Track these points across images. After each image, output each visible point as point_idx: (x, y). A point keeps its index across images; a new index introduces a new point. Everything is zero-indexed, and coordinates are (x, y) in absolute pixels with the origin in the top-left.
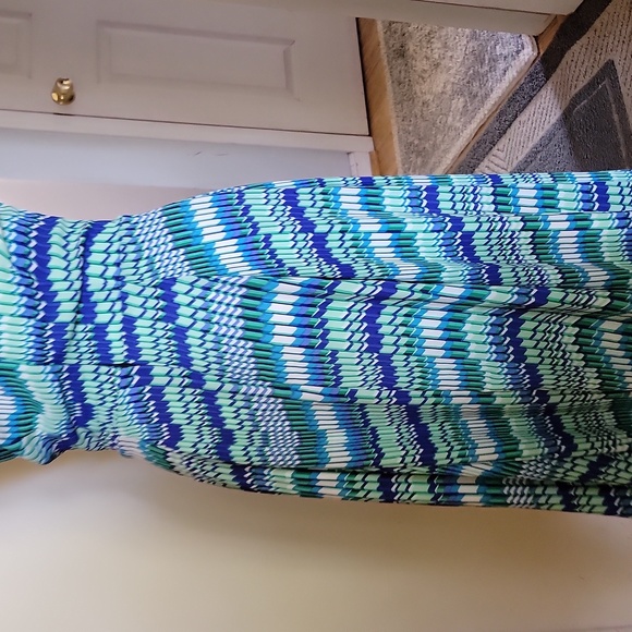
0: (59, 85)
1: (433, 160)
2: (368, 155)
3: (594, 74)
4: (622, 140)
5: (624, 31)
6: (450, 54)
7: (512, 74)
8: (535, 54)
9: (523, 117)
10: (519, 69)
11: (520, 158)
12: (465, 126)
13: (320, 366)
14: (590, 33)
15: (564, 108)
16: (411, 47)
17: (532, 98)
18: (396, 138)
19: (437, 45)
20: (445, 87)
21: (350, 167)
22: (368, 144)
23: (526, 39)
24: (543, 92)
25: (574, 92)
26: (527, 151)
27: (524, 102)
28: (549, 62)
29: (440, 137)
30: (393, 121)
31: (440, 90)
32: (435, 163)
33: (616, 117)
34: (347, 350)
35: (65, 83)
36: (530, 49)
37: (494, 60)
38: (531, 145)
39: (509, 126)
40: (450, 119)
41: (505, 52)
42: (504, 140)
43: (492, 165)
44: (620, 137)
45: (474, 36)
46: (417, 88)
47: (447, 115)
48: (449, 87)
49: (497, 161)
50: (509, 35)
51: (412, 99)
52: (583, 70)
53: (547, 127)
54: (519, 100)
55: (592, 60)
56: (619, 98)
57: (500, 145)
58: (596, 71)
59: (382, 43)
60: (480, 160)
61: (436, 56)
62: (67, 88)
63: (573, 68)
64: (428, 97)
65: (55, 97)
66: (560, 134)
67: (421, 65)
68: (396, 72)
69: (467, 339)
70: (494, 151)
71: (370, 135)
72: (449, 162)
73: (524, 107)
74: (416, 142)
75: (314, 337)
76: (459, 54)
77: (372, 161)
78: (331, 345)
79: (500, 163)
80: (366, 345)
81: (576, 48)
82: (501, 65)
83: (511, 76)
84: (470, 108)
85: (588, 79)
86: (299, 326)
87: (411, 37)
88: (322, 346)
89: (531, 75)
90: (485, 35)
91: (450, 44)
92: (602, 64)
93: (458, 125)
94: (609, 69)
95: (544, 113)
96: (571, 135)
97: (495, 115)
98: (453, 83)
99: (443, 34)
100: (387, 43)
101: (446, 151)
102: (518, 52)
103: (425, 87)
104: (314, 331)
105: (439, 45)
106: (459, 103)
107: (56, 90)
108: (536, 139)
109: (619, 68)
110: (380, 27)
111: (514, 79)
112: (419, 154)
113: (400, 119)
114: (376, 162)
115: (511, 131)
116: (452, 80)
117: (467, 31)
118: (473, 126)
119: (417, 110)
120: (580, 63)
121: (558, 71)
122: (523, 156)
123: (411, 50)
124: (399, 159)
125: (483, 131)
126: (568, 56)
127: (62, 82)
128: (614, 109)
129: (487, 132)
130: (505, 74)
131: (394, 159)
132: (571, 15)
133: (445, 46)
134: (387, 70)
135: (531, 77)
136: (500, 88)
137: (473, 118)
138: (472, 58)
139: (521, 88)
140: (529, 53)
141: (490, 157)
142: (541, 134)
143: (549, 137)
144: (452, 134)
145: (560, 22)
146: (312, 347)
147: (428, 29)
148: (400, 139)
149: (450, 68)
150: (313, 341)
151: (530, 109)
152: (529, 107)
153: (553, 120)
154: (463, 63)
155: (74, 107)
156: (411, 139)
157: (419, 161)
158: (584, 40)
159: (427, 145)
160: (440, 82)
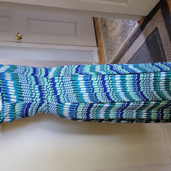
0: (18, 35)
1: (114, 52)
2: (97, 52)
3: (153, 30)
4: (160, 46)
5: (160, 20)
6: (117, 26)
7: (133, 30)
8: (139, 25)
9: (136, 41)
10: (135, 29)
11: (136, 51)
12: (122, 44)
13: (92, 97)
14: (152, 20)
15: (146, 39)
16: (107, 24)
17: (138, 36)
18: (104, 47)
19: (114, 24)
20: (116, 34)
21: (92, 55)
22: (97, 49)
23: (136, 22)
24: (141, 35)
25: (148, 35)
26: (137, 49)
27: (136, 37)
28: (142, 28)
29: (115, 46)
30: (103, 43)
31: (115, 35)
32: (114, 53)
33: (158, 40)
34: (99, 92)
35: (19, 34)
36: (137, 24)
37: (128, 27)
38: (138, 48)
39: (133, 43)
40: (118, 42)
41: (131, 25)
42: (131, 47)
43: (129, 53)
44: (160, 45)
45: (123, 22)
46: (109, 34)
47: (117, 41)
48: (117, 34)
49: (130, 52)
50: (132, 21)
51: (108, 37)
52: (150, 29)
53: (142, 43)
54: (135, 37)
55: (152, 27)
56: (159, 36)
57: (131, 48)
58: (153, 29)
59: (100, 23)
60: (126, 52)
61: (114, 26)
62: (20, 35)
63: (148, 29)
64: (112, 36)
65: (17, 38)
66: (145, 45)
67: (110, 29)
68: (104, 31)
69: (127, 86)
70: (129, 49)
71: (97, 46)
72: (118, 53)
73: (136, 39)
74: (109, 48)
75: (91, 90)
76: (120, 26)
77: (98, 53)
78: (95, 92)
79: (131, 52)
80: (103, 91)
81: (148, 24)
82: (130, 28)
83: (133, 31)
84: (123, 39)
85: (151, 31)
86: (87, 88)
87: (107, 21)
88: (93, 92)
89: (137, 31)
90: (126, 21)
91: (117, 23)
92: (155, 27)
93: (120, 43)
94: (156, 29)
95: (141, 40)
96: (148, 45)
97: (129, 41)
98: (118, 33)
99: (115, 21)
100: (101, 23)
101: (117, 50)
102: (134, 25)
103: (111, 34)
104: (91, 88)
105: (115, 24)
106: (120, 38)
107: (17, 36)
108: (139, 46)
109: (159, 29)
110: (99, 19)
111: (133, 32)
112: (110, 51)
113: (105, 42)
114: (99, 53)
115: (133, 44)
116: (118, 32)
117: (122, 20)
118: (124, 44)
119: (109, 40)
120: (150, 28)
121: (144, 29)
122: (136, 50)
123: (107, 25)
124: (105, 52)
125: (126, 45)
126: (146, 26)
127: (18, 34)
128: (158, 39)
129: (127, 45)
130: (131, 30)
131: (104, 52)
132: (147, 16)
133: (116, 24)
134: (101, 30)
135: (138, 31)
136: (130, 34)
137: (124, 41)
138: (123, 27)
139: (135, 34)
140: (137, 25)
141: (128, 51)
142: (141, 45)
143: (143, 46)
144: (118, 45)
145: (144, 18)
146: (91, 93)
147: (111, 20)
148: (105, 47)
149: (117, 29)
150: (91, 91)
151: (138, 39)
152: (137, 39)
153: (143, 42)
154: (121, 28)
155: (21, 40)
156: (108, 47)
157: (110, 53)
158: (150, 22)
159: (112, 48)
160: (115, 33)
